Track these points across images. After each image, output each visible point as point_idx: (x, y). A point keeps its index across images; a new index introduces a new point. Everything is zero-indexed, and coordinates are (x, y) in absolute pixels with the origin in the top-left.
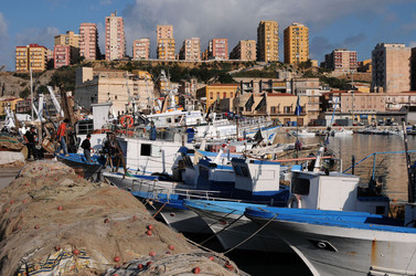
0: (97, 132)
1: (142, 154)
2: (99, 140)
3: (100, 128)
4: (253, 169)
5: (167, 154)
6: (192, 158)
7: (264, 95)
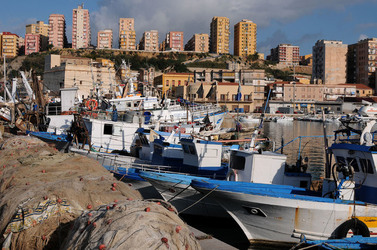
0: (65, 113)
1: (105, 133)
2: (67, 121)
3: (67, 110)
4: (199, 148)
5: (126, 134)
6: (148, 137)
7: (215, 84)
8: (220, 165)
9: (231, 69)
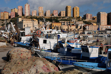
1: (44, 43)
3: (27, 35)
6: (64, 45)
7: (68, 26)
8: (98, 57)
9: (73, 21)
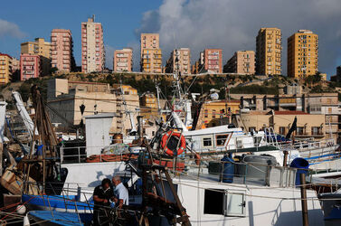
1: (207, 211)
7: (271, 113)
